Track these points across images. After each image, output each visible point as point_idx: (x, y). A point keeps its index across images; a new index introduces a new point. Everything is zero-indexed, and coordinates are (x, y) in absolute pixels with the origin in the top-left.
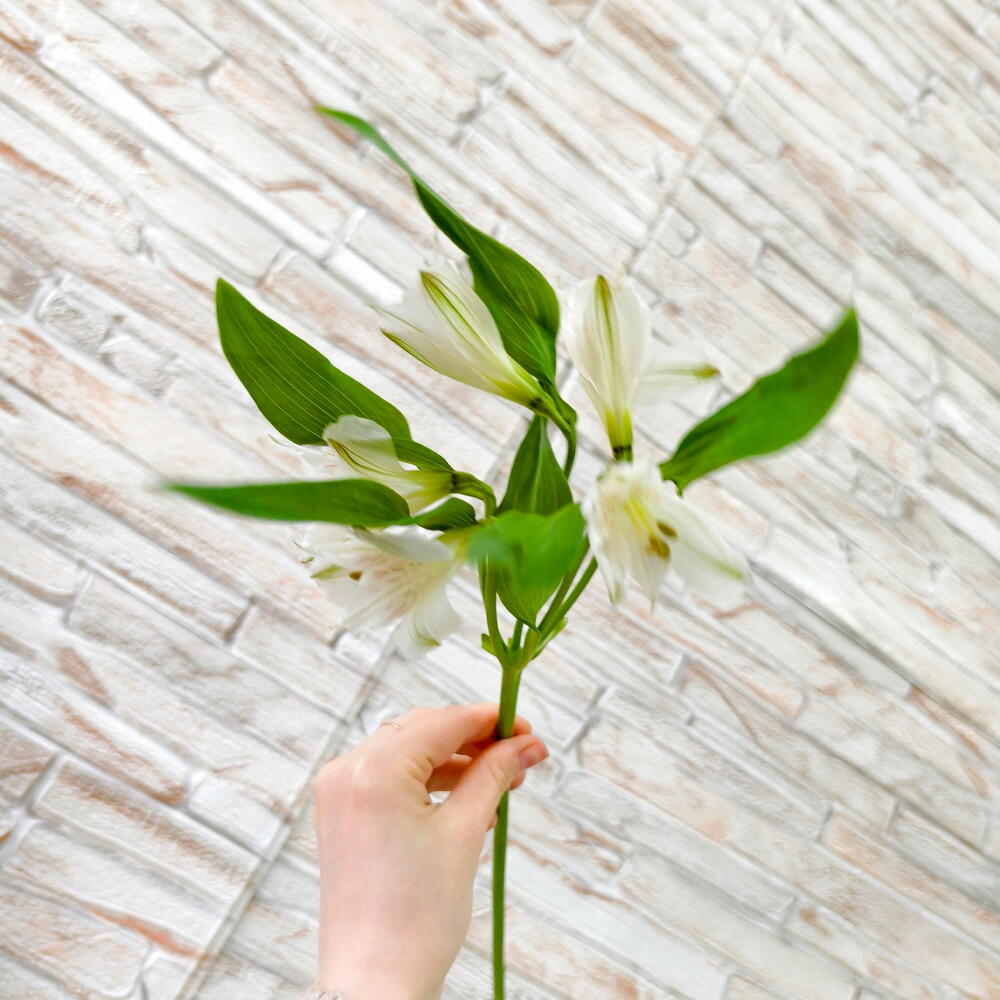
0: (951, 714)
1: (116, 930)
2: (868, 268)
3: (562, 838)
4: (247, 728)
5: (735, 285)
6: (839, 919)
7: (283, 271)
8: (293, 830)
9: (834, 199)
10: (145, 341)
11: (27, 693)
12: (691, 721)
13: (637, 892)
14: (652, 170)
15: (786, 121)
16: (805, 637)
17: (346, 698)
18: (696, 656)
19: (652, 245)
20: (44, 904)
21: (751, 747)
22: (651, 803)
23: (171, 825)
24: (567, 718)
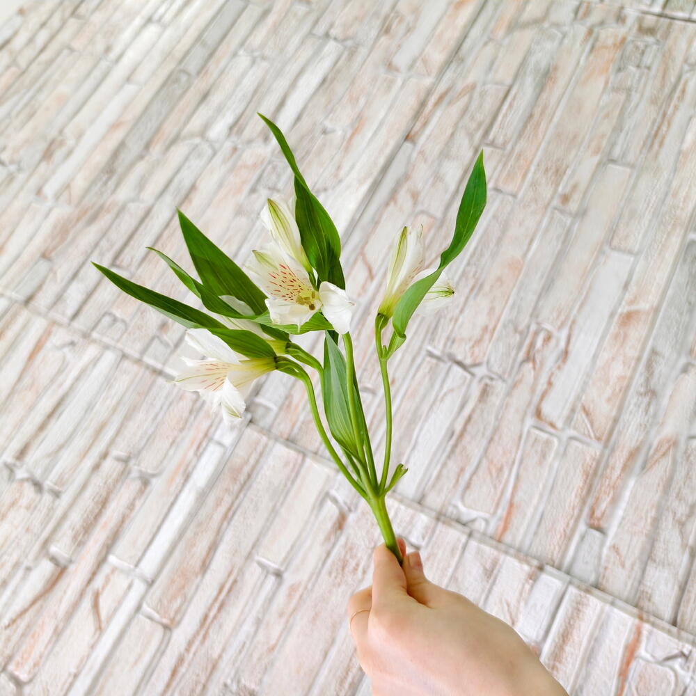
0: (422, 112)
1: (630, 684)
2: (123, 193)
6: (565, 178)
7: (158, 612)
8: (547, 564)
9: (78, 220)
13: (562, 318)
14: (66, 350)
16: (381, 216)
17: (454, 535)
19: (119, 345)
22: (502, 313)
23: (554, 651)
24: (451, 375)
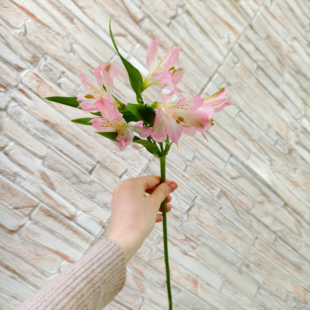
3: (181, 239)
4: (94, 199)
5: (248, 79)
10: (71, 80)
11: (31, 184)
12: (221, 208)
15: (269, 28)
18: (224, 190)
20: (33, 245)
21: (237, 217)
